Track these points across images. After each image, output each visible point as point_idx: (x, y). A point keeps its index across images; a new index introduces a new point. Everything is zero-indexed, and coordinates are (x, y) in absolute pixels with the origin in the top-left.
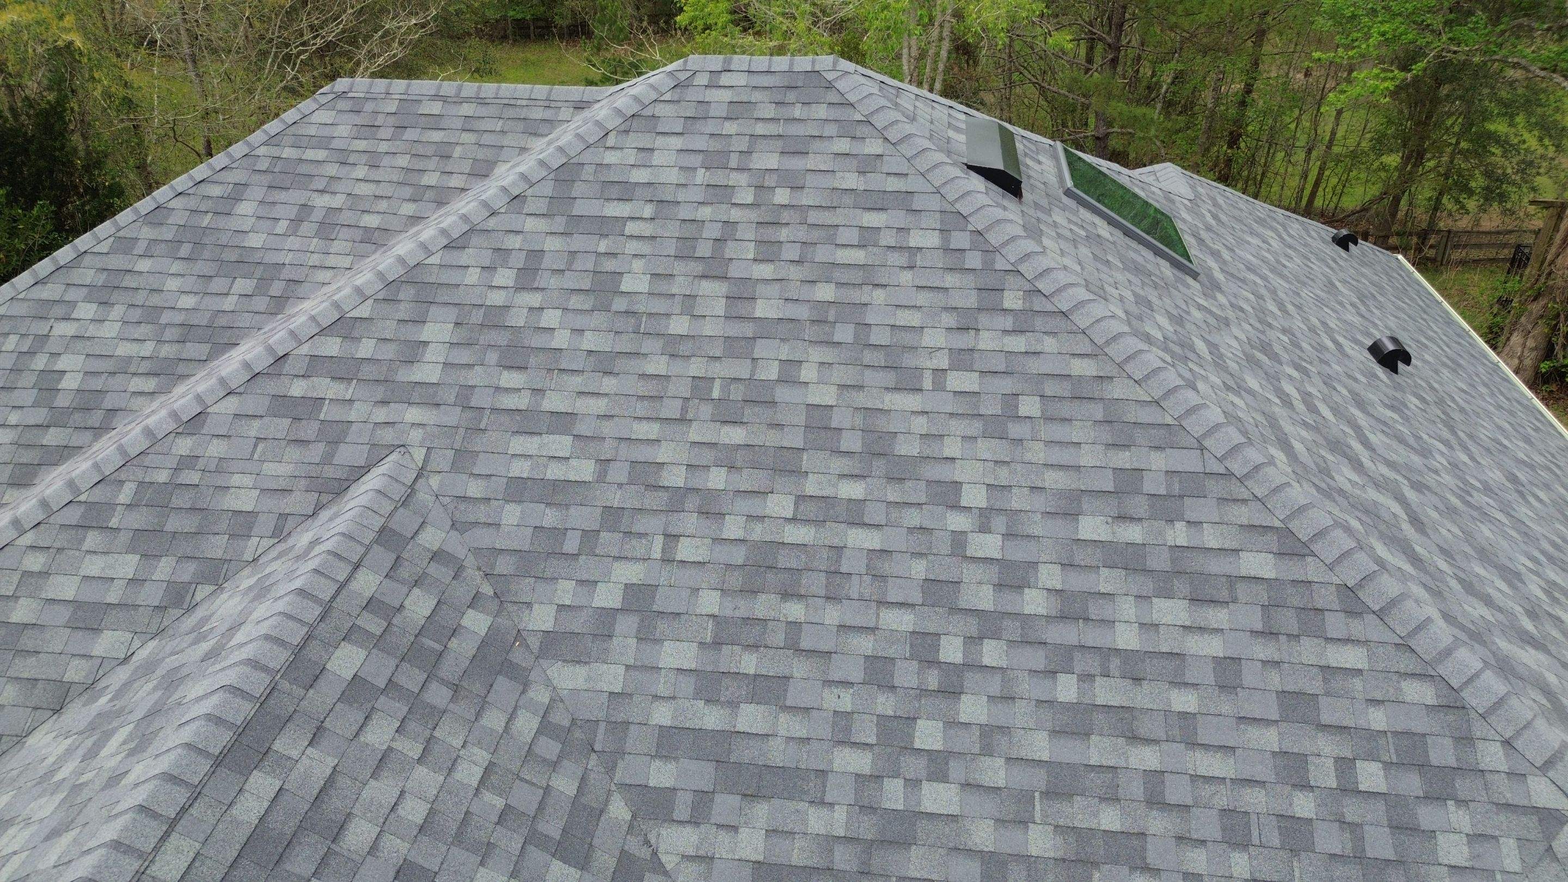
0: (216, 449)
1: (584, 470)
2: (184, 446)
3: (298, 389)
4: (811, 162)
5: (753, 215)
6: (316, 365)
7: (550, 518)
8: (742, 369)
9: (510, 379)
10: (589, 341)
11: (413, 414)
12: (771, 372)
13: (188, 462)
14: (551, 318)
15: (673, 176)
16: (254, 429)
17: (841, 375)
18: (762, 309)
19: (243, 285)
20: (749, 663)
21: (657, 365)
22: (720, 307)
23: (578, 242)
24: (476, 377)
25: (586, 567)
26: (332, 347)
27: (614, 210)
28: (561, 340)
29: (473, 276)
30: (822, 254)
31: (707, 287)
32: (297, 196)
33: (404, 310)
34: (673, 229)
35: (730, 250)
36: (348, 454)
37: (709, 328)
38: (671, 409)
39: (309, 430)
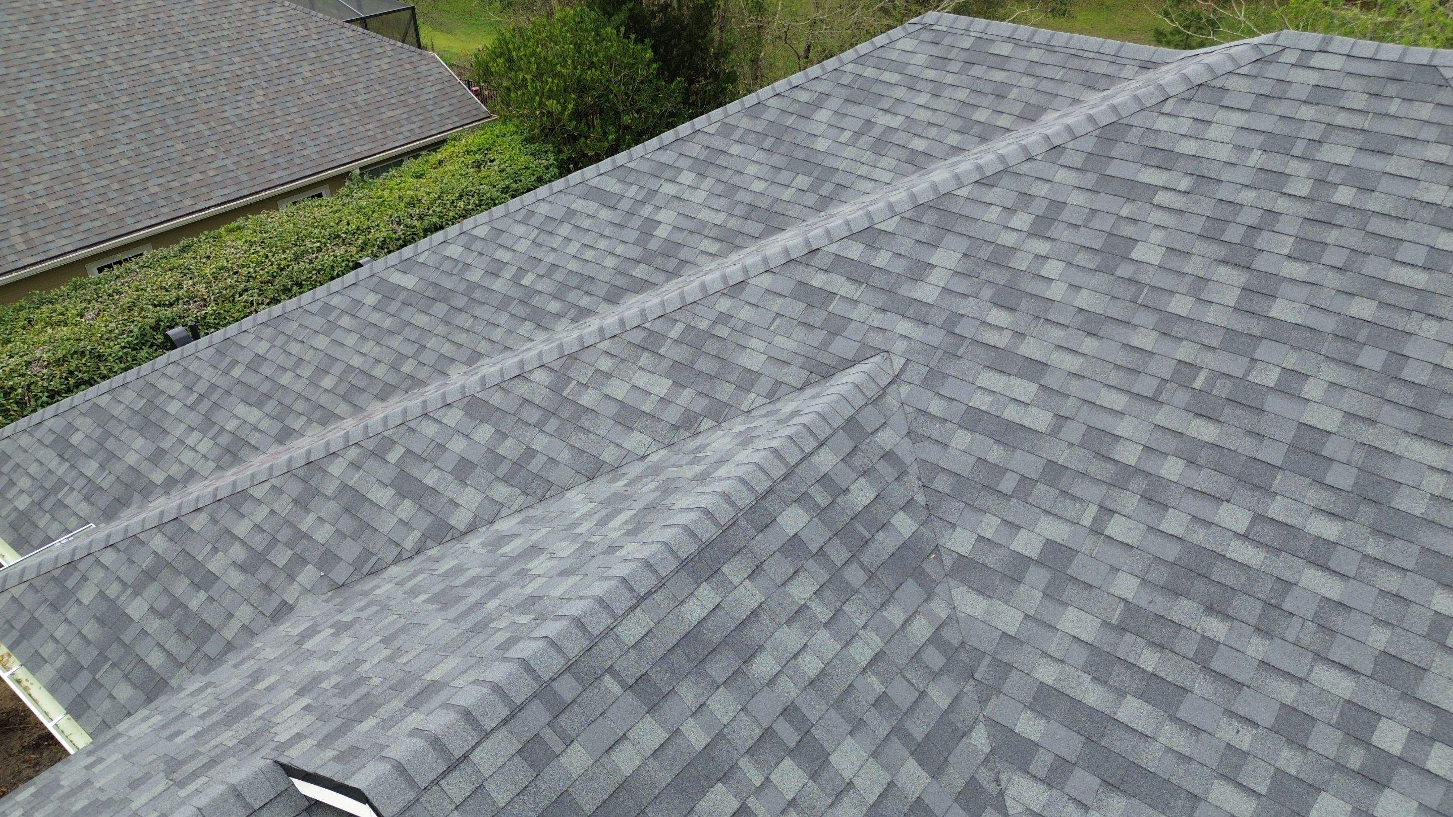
0: (746, 313)
1: (1040, 419)
2: (724, 305)
3: (819, 280)
4: (1391, 165)
5: (1304, 209)
6: (839, 264)
7: (996, 454)
8: (1235, 366)
9: (998, 317)
10: (1083, 300)
11: (904, 326)
12: (1270, 378)
13: (724, 318)
14: (1053, 269)
15: (1223, 153)
16: (777, 304)
17: (1350, 401)
18: (1280, 310)
19: (802, 181)
20: (1149, 660)
21: (1145, 339)
22: (1231, 297)
23: (1102, 202)
24: (967, 307)
25: (1014, 510)
26: (855, 251)
27: (1149, 176)
28: (1057, 291)
29: (993, 214)
30: (1373, 267)
31: (1223, 272)
32: (864, 112)
33: (923, 233)
34: (1206, 207)
35: (1263, 240)
36: (842, 347)
37: (1212, 316)
38: (1145, 386)
39: (817, 317)
